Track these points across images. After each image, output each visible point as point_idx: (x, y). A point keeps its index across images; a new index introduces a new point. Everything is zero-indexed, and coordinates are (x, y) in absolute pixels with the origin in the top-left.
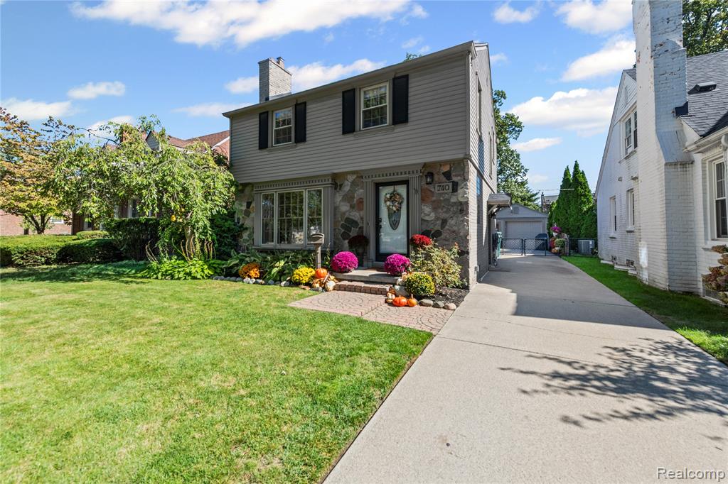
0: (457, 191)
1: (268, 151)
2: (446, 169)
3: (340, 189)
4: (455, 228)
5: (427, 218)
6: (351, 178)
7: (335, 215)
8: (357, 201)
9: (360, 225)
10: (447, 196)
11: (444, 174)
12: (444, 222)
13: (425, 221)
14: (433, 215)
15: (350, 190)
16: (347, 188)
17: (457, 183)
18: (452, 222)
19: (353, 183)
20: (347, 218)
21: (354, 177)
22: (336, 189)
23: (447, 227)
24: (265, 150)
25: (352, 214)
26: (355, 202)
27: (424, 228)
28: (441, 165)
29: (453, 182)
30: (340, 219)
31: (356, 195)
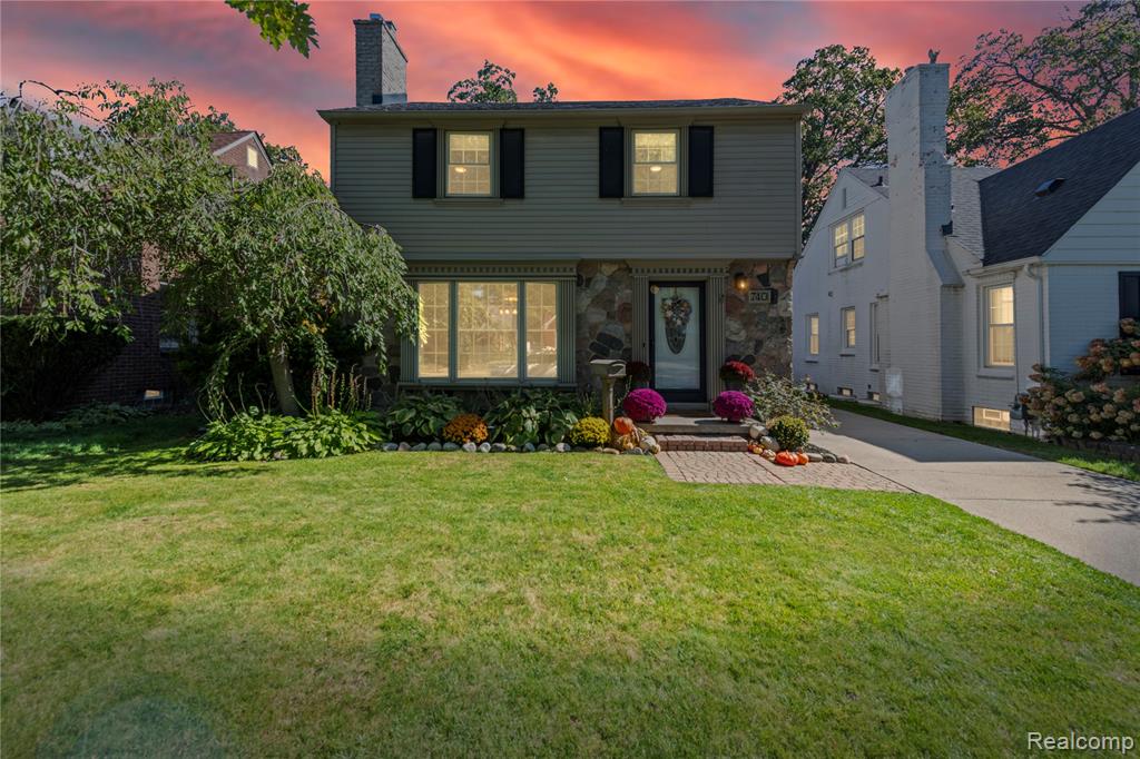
0: (776, 303)
1: (435, 203)
2: (762, 270)
3: (587, 286)
4: (774, 353)
5: (734, 338)
6: (608, 270)
7: (578, 328)
8: (619, 307)
9: (626, 346)
10: (763, 309)
11: (759, 277)
12: (759, 344)
13: (731, 341)
14: (743, 334)
15: (605, 290)
16: (600, 285)
17: (776, 291)
18: (769, 344)
19: (611, 278)
20: (601, 334)
21: (615, 268)
22: (579, 284)
23: (762, 351)
24: (430, 201)
25: (610, 327)
26: (616, 309)
27: (731, 352)
28: (755, 265)
29: (772, 289)
30: (588, 335)
31: (617, 298)
